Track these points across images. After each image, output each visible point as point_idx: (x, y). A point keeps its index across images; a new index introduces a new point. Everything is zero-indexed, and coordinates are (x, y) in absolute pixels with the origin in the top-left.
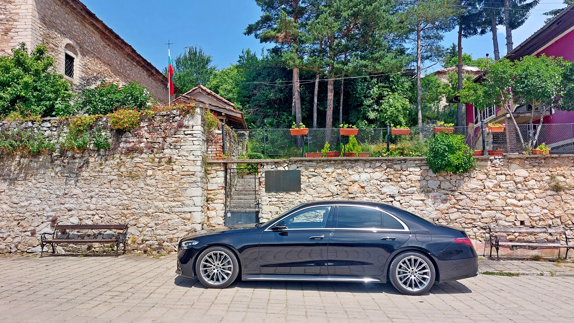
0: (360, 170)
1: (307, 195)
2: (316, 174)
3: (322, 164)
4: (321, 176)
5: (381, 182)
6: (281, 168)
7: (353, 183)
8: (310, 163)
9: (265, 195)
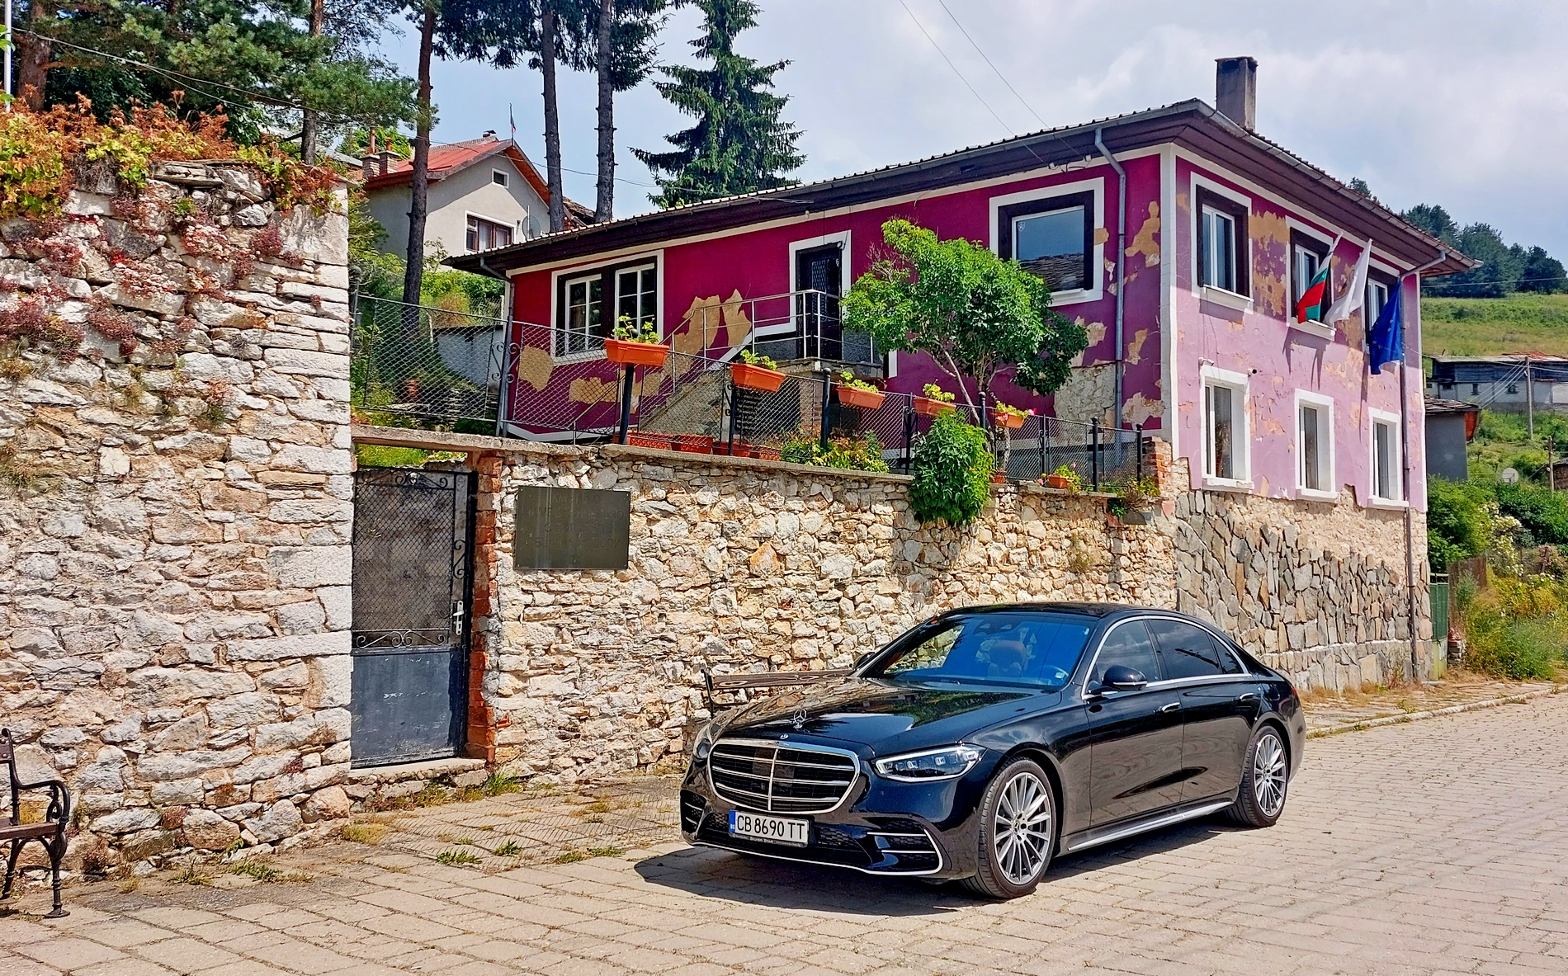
0: (778, 504)
1: (643, 580)
2: (671, 509)
3: (687, 475)
4: (685, 517)
5: (820, 540)
6: (567, 481)
7: (761, 543)
8: (658, 468)
9: (512, 580)
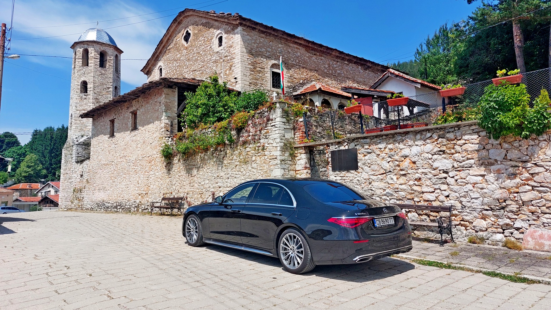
0: (410, 144)
1: (364, 173)
2: (370, 151)
3: (375, 140)
4: (375, 153)
5: (433, 155)
6: (342, 148)
7: (405, 159)
8: (365, 140)
9: (332, 174)
